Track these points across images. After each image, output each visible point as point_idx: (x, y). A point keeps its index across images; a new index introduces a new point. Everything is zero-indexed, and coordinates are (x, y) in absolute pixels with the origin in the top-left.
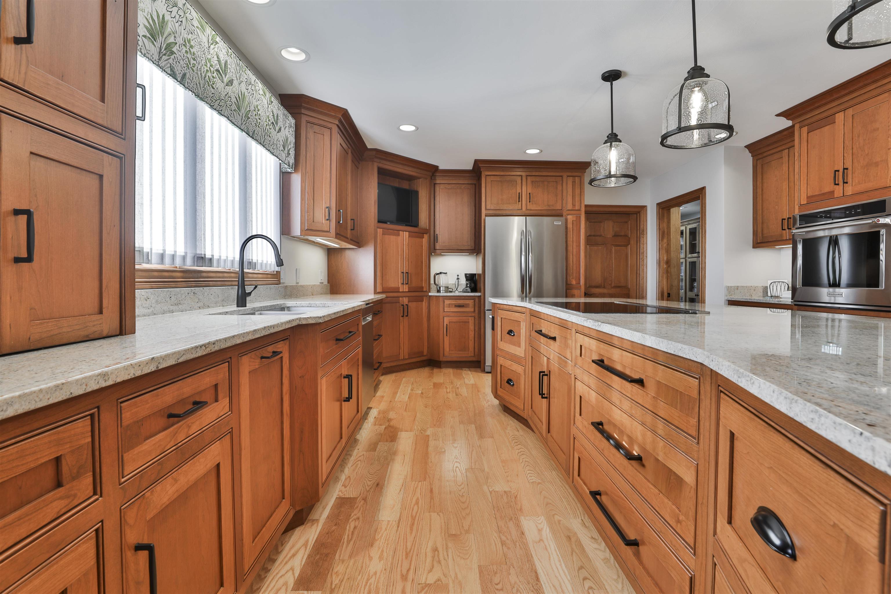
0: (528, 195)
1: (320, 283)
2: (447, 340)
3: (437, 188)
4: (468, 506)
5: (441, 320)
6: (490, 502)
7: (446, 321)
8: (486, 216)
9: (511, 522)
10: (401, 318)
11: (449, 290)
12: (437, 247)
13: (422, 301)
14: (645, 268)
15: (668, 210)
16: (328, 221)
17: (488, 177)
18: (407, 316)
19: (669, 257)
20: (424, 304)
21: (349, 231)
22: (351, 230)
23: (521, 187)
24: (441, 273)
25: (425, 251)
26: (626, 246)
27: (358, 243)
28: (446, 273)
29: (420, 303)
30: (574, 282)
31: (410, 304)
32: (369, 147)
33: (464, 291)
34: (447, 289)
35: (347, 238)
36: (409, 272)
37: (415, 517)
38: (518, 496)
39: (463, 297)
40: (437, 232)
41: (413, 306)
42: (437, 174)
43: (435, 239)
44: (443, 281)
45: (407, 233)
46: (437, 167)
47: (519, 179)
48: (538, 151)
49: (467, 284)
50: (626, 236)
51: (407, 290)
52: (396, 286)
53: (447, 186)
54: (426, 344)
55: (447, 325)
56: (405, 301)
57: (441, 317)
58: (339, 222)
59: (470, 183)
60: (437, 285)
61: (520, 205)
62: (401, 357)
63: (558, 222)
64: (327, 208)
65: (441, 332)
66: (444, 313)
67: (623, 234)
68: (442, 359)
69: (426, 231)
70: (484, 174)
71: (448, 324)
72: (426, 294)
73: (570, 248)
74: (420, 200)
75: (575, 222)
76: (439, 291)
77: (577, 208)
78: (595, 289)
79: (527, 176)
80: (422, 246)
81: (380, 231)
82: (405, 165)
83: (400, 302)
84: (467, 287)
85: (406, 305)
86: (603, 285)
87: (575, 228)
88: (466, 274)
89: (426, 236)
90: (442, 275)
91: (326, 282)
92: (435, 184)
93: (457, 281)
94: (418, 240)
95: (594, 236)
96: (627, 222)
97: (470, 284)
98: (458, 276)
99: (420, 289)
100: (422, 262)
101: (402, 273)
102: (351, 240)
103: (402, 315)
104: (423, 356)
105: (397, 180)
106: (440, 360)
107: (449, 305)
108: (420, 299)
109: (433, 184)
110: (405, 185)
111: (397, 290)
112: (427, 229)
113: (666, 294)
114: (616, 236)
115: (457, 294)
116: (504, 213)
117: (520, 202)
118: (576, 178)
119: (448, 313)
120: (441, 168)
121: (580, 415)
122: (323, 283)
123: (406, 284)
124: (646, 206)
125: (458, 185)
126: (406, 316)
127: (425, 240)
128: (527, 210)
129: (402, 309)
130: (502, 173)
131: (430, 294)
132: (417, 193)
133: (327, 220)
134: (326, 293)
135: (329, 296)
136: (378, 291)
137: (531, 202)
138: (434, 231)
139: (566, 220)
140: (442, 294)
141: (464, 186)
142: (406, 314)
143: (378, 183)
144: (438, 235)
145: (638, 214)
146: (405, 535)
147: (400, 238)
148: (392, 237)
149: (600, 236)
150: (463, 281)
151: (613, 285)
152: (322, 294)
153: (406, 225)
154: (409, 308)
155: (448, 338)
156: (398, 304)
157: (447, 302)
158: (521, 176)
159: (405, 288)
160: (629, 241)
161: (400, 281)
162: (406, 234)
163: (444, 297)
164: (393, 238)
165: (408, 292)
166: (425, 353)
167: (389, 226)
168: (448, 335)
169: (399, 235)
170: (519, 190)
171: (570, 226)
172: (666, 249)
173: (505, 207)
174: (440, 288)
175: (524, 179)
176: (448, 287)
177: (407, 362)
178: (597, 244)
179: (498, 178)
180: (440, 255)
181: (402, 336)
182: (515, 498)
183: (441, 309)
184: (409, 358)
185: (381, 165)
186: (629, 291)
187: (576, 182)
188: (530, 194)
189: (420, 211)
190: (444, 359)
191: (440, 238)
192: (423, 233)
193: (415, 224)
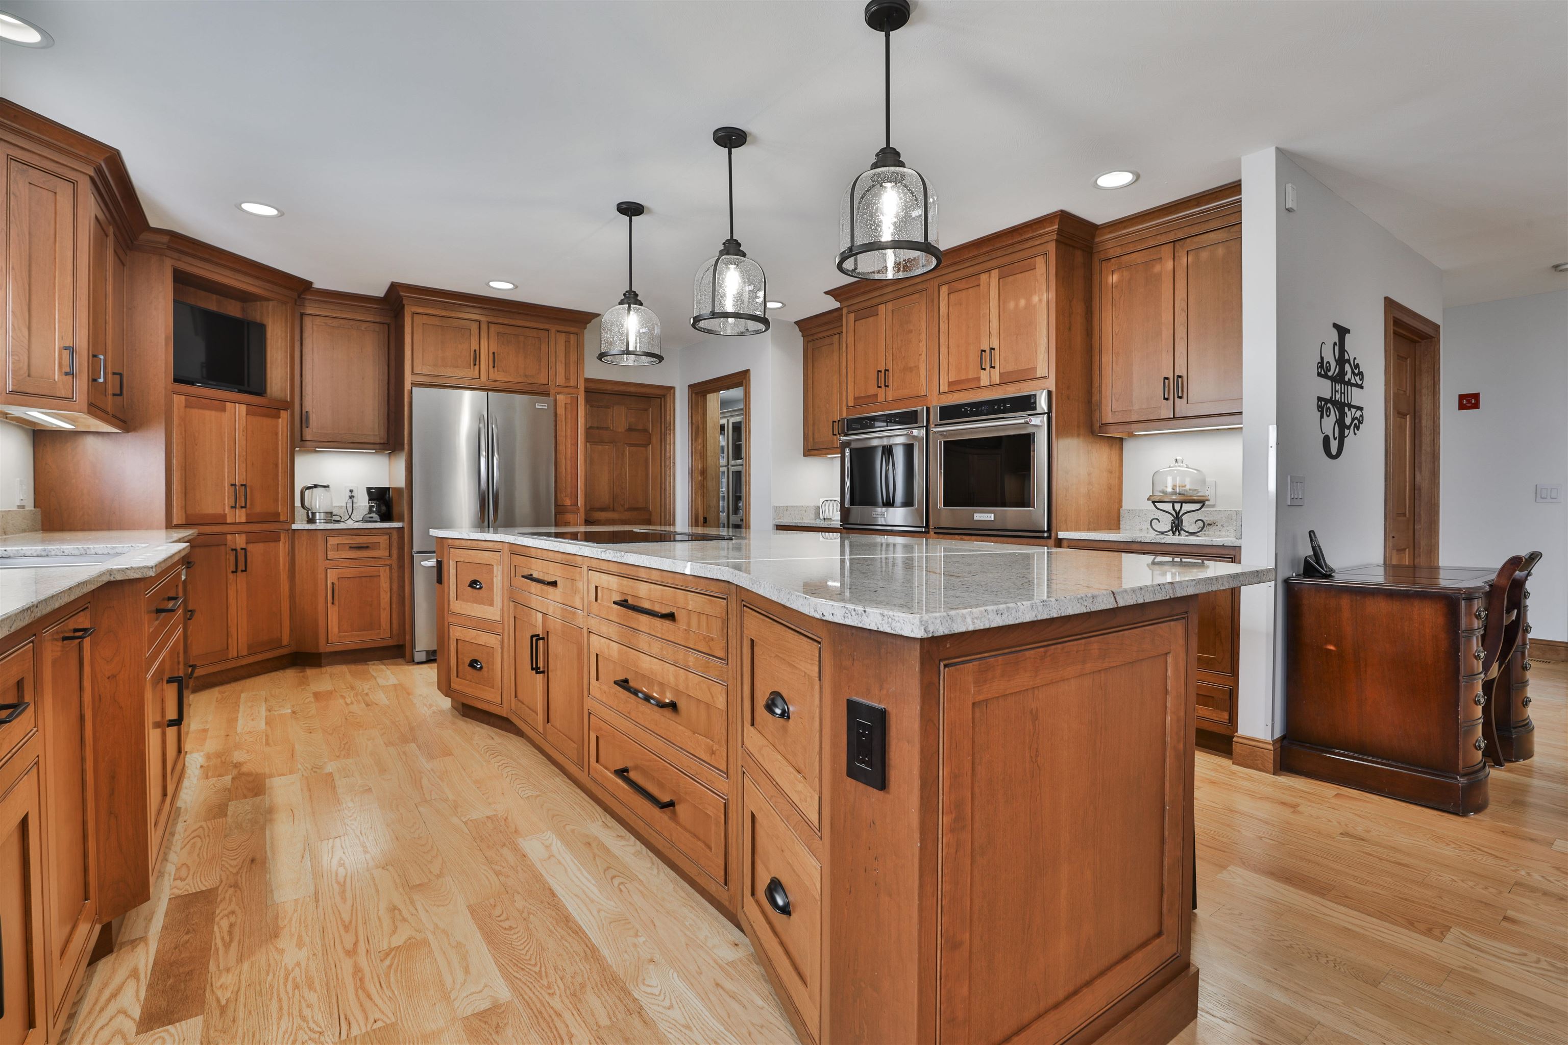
0: (491, 355)
1: (19, 507)
2: (333, 613)
3: (308, 321)
4: (432, 847)
5: (321, 576)
6: (468, 835)
7: (332, 576)
8: (414, 384)
9: (505, 849)
10: (231, 576)
11: (335, 518)
12: (308, 435)
13: (278, 540)
14: (672, 481)
15: (704, 396)
16: (70, 377)
17: (416, 317)
18: (245, 571)
19: (705, 463)
20: (282, 548)
21: (110, 397)
22: (114, 395)
23: (477, 340)
24: (316, 486)
25: (282, 444)
26: (646, 446)
27: (124, 422)
28: (328, 486)
29: (272, 544)
30: (568, 502)
31: (250, 547)
32: (153, 223)
33: (364, 520)
34: (330, 516)
35: (107, 413)
36: (248, 485)
37: (345, 882)
38: (509, 818)
39: (367, 531)
40: (308, 407)
41: (256, 550)
42: (307, 297)
43: (304, 420)
44: (319, 501)
45: (244, 407)
46: (311, 283)
47: (474, 326)
48: (510, 286)
49: (371, 507)
50: (645, 431)
51: (243, 520)
52: (219, 511)
53: (329, 321)
54: (286, 623)
55: (333, 584)
56: (240, 541)
57: (321, 571)
58: (94, 380)
59: (378, 320)
60: (308, 510)
61: (477, 372)
62: (233, 653)
63: (542, 405)
64: (66, 348)
65: (321, 600)
66: (327, 562)
67: (640, 427)
68: (323, 648)
69: (284, 405)
70: (408, 311)
71: (336, 582)
72: (286, 526)
73: (561, 448)
74: (269, 342)
75: (569, 406)
76: (311, 520)
77: (572, 384)
78: (599, 513)
79: (489, 323)
80: (277, 434)
81: (179, 401)
82: (238, 271)
83: (229, 543)
84: (371, 511)
85: (242, 549)
86: (612, 506)
87: (569, 417)
88: (369, 489)
89: (284, 415)
90: (320, 489)
91: (30, 505)
92: (302, 315)
93: (350, 501)
94: (267, 422)
95: (598, 428)
96: (646, 410)
97: (378, 506)
98: (351, 491)
99: (274, 518)
100: (277, 465)
101: (232, 485)
102: (114, 416)
103: (233, 568)
104: (281, 647)
105: (214, 296)
106: (320, 652)
107: (338, 547)
108: (271, 537)
109: (298, 316)
110: (233, 309)
111: (220, 520)
112: (287, 402)
113: (701, 519)
114: (630, 430)
115: (350, 524)
116: (447, 382)
117: (477, 367)
118: (572, 336)
119: (336, 561)
120: (317, 285)
121: (597, 679)
122: (23, 507)
123: (242, 507)
124: (673, 388)
125: (352, 323)
126: (242, 571)
127: (282, 422)
128: (489, 380)
129: (232, 559)
130: (444, 313)
131: (294, 527)
132: (261, 329)
133: (67, 374)
134: (33, 530)
135: (39, 535)
136: (175, 522)
137: (496, 368)
138: (301, 405)
139: (556, 401)
140: (320, 525)
141: (364, 326)
142: (241, 566)
143: (175, 301)
144: (311, 413)
145: (663, 399)
146: (334, 908)
147: (225, 417)
148: (207, 413)
149: (607, 429)
150: (363, 502)
151: (626, 506)
152: (24, 531)
153: (240, 391)
154: (248, 554)
155: (336, 608)
156: (223, 548)
157: (333, 541)
158: (479, 322)
159: (240, 516)
160: (650, 439)
161: (228, 501)
162: (241, 409)
163: (327, 532)
164: (210, 415)
165: (247, 523)
166: (285, 642)
167: (198, 390)
168: (336, 602)
169: (224, 410)
170: (475, 345)
171: (561, 411)
172: (701, 453)
173: (448, 372)
174: (314, 514)
175: (484, 327)
176: (331, 513)
177: (244, 662)
178: (602, 442)
179: (436, 321)
180: (315, 450)
181: (232, 610)
182: (505, 820)
183: (321, 555)
184: (249, 655)
185: (181, 266)
186: (650, 514)
187: (572, 342)
188: (494, 353)
189: (269, 365)
190: (329, 649)
191: (313, 418)
192: (277, 408)
193: (259, 389)
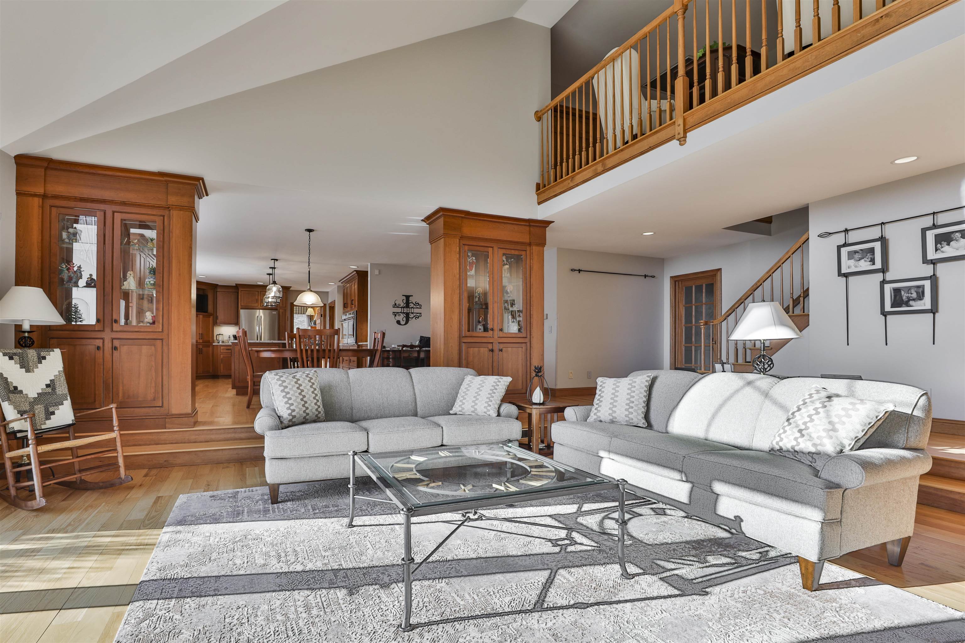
0: (262, 300)
2: (222, 365)
3: (218, 293)
5: (219, 357)
7: (222, 356)
8: (241, 308)
10: (199, 354)
12: (218, 322)
13: (210, 347)
17: (242, 292)
20: (211, 349)
23: (258, 296)
24: (220, 334)
25: (211, 324)
28: (223, 334)
29: (208, 348)
33: (231, 343)
34: (223, 342)
36: (202, 333)
40: (218, 315)
41: (204, 349)
42: (218, 287)
43: (217, 318)
44: (220, 338)
46: (218, 284)
47: (257, 293)
53: (222, 293)
54: (211, 367)
56: (201, 347)
57: (219, 355)
59: (235, 291)
60: (218, 340)
62: (199, 373)
63: (275, 313)
65: (219, 362)
66: (221, 353)
69: (212, 314)
70: (240, 290)
71: (222, 358)
72: (211, 344)
73: (280, 324)
74: (208, 299)
75: (283, 312)
76: (218, 343)
77: (285, 306)
79: (261, 291)
80: (209, 322)
83: (198, 347)
85: (201, 349)
87: (283, 315)
88: (233, 335)
89: (211, 317)
92: (217, 291)
93: (229, 338)
94: (208, 318)
98: (229, 336)
99: (209, 342)
100: (209, 329)
101: (199, 334)
104: (210, 373)
106: (219, 375)
107: (223, 349)
108: (208, 346)
109: (215, 292)
110: (201, 293)
115: (227, 344)
116: (249, 307)
117: (257, 303)
119: (223, 353)
123: (201, 339)
125: (227, 293)
127: (211, 319)
128: (261, 306)
129: (199, 350)
130: (249, 290)
131: (213, 344)
132: (207, 296)
138: (216, 314)
139: (279, 311)
140: (220, 343)
141: (232, 293)
142: (201, 353)
150: (232, 338)
153: (202, 312)
157: (222, 348)
159: (201, 341)
162: (201, 316)
170: (257, 298)
171: (281, 314)
173: (250, 305)
175: (259, 292)
179: (247, 292)
180: (219, 325)
183: (219, 351)
184: (203, 373)
189: (209, 305)
191: (219, 318)
192: (210, 315)
193: (206, 311)
